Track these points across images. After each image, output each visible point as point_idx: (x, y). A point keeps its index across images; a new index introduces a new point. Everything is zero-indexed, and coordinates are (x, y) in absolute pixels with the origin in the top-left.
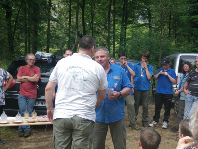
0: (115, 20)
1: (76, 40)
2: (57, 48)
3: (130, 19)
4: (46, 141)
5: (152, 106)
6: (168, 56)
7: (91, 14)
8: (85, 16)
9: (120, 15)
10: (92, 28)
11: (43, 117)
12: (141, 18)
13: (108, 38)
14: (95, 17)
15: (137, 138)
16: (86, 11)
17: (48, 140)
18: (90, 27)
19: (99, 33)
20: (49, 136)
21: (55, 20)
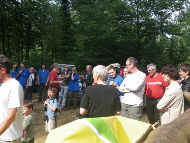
0: (22, 47)
3: (31, 47)
7: (8, 43)
8: (4, 44)
12: (37, 46)
13: (19, 57)
14: (11, 45)
16: (5, 41)
18: (8, 51)
19: (13, 54)
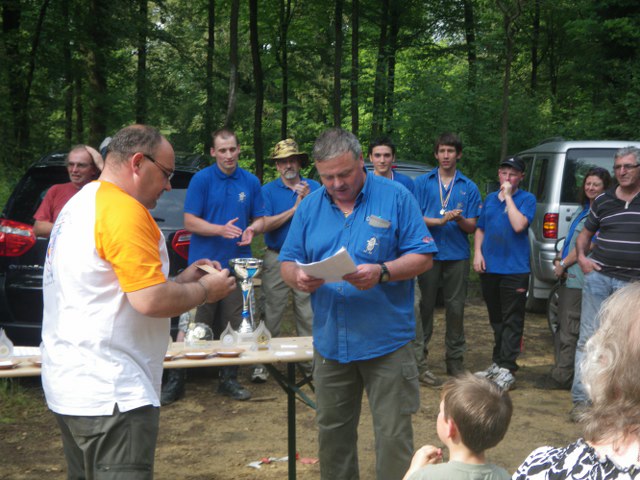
0: (356, 36)
1: (230, 101)
2: (170, 127)
5: (479, 310)
6: (528, 151)
7: (281, 15)
8: (259, 24)
9: (372, 20)
10: (283, 63)
12: (442, 28)
13: (336, 95)
15: (430, 412)
18: (278, 59)
21: (161, 36)
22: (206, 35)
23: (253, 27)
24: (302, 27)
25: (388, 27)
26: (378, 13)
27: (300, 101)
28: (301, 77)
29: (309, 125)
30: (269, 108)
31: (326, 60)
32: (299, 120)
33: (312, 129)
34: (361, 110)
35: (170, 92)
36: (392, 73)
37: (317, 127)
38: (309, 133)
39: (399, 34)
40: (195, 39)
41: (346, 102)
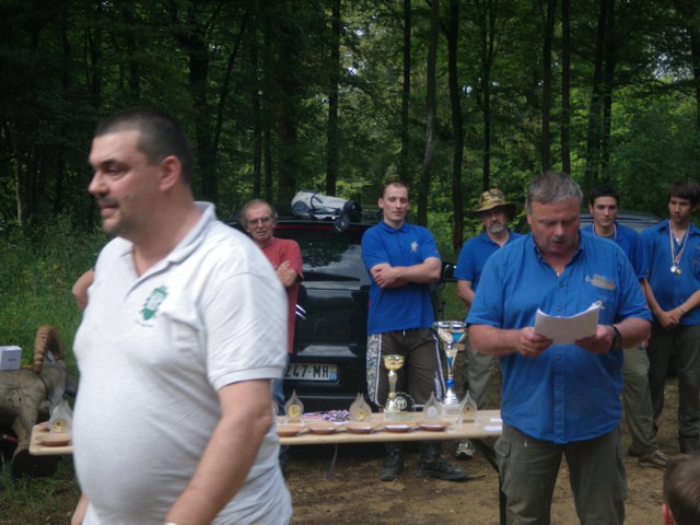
0: (567, 74)
1: (427, 150)
2: (362, 179)
3: (626, 68)
4: (335, 501)
8: (458, 65)
9: (585, 56)
10: (485, 106)
11: (325, 416)
12: (665, 62)
14: (497, 67)
16: (464, 46)
17: (343, 498)
18: (479, 102)
19: (511, 122)
20: (342, 483)
21: (354, 81)
22: (401, 79)
23: (452, 69)
24: (506, 66)
25: (604, 63)
26: (591, 47)
27: (503, 147)
28: (505, 121)
29: (514, 174)
30: (469, 155)
31: (533, 101)
32: (503, 168)
33: (517, 178)
34: (573, 156)
35: (363, 141)
36: (608, 114)
37: (523, 175)
38: (513, 182)
39: (616, 70)
40: (389, 84)
41: (555, 147)
